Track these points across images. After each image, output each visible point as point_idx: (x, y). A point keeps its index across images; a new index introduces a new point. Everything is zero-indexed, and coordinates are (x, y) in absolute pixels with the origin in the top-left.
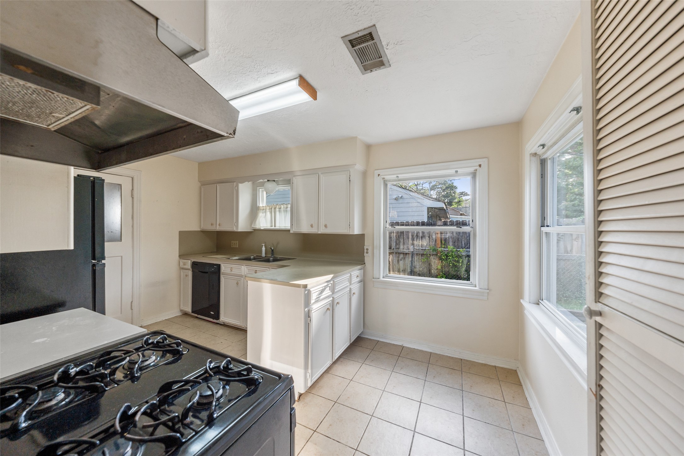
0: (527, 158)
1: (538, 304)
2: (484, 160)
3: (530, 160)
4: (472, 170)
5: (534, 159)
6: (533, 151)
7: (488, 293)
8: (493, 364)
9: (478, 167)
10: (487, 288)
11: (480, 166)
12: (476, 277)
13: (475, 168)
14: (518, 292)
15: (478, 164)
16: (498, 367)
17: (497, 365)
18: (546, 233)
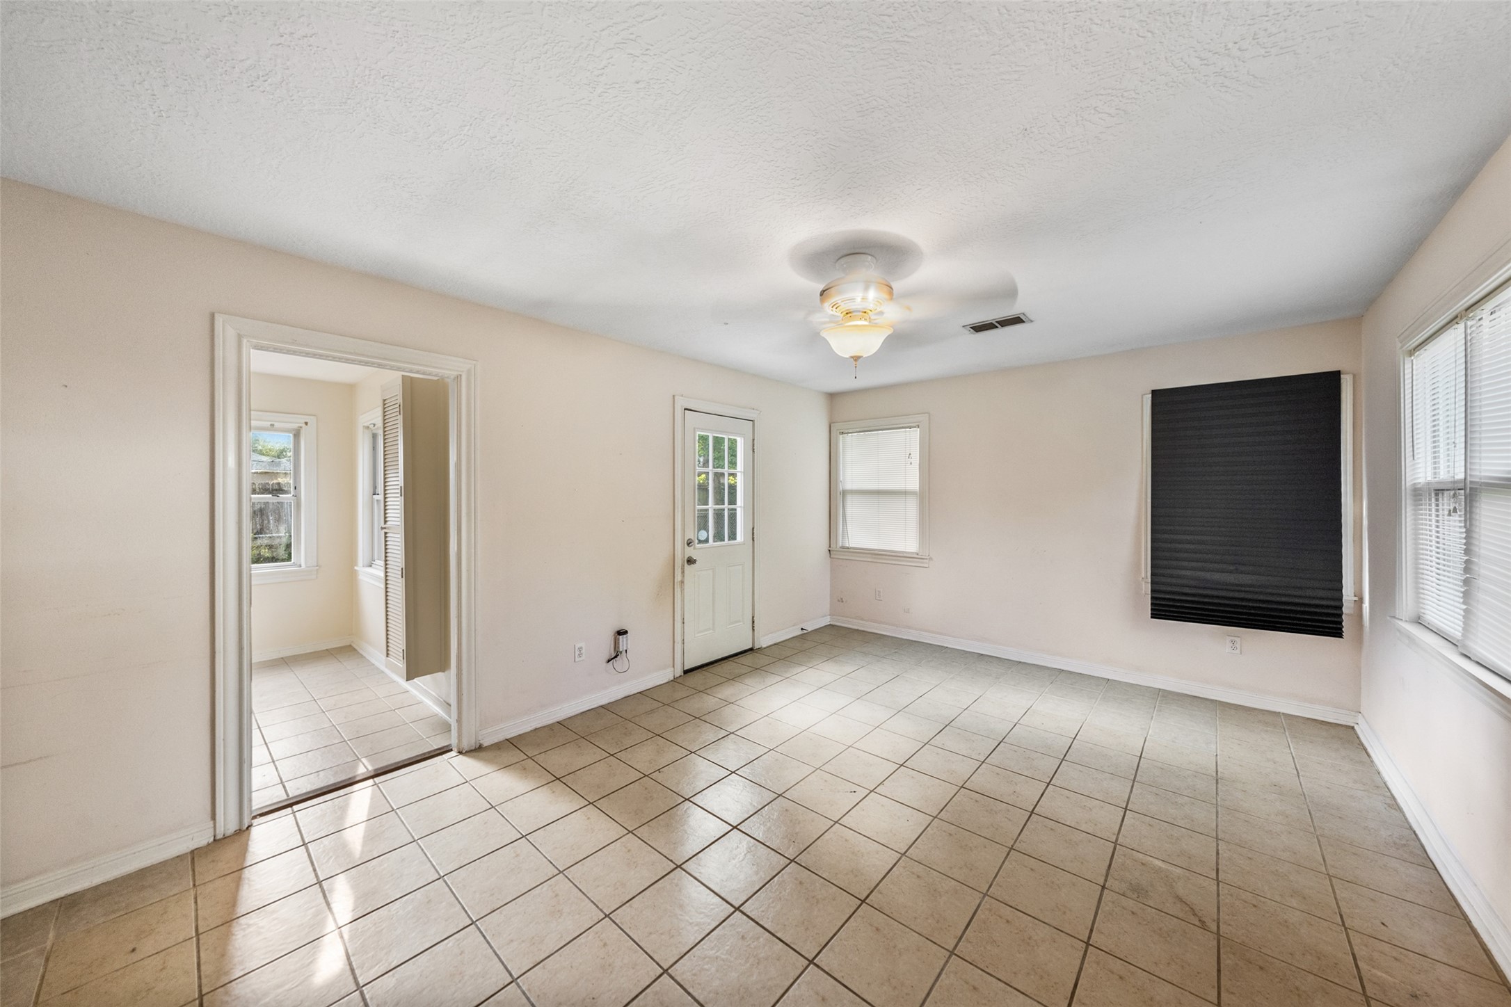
0: (360, 430)
1: (371, 566)
2: (312, 417)
3: (364, 432)
4: (295, 426)
5: (366, 431)
6: (366, 424)
7: (317, 570)
8: (325, 649)
9: (304, 425)
10: (315, 564)
11: (306, 423)
12: (300, 556)
13: (300, 425)
14: (352, 559)
15: (304, 421)
16: (331, 649)
17: (328, 648)
18: (377, 500)
